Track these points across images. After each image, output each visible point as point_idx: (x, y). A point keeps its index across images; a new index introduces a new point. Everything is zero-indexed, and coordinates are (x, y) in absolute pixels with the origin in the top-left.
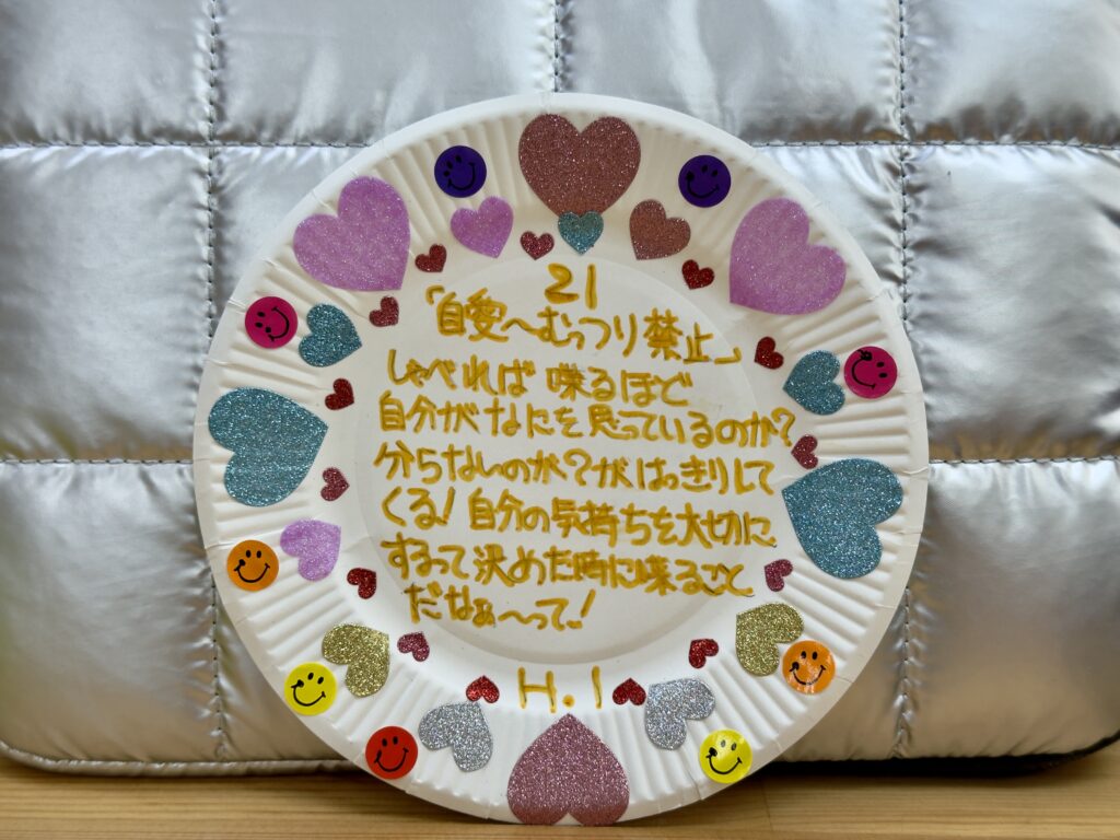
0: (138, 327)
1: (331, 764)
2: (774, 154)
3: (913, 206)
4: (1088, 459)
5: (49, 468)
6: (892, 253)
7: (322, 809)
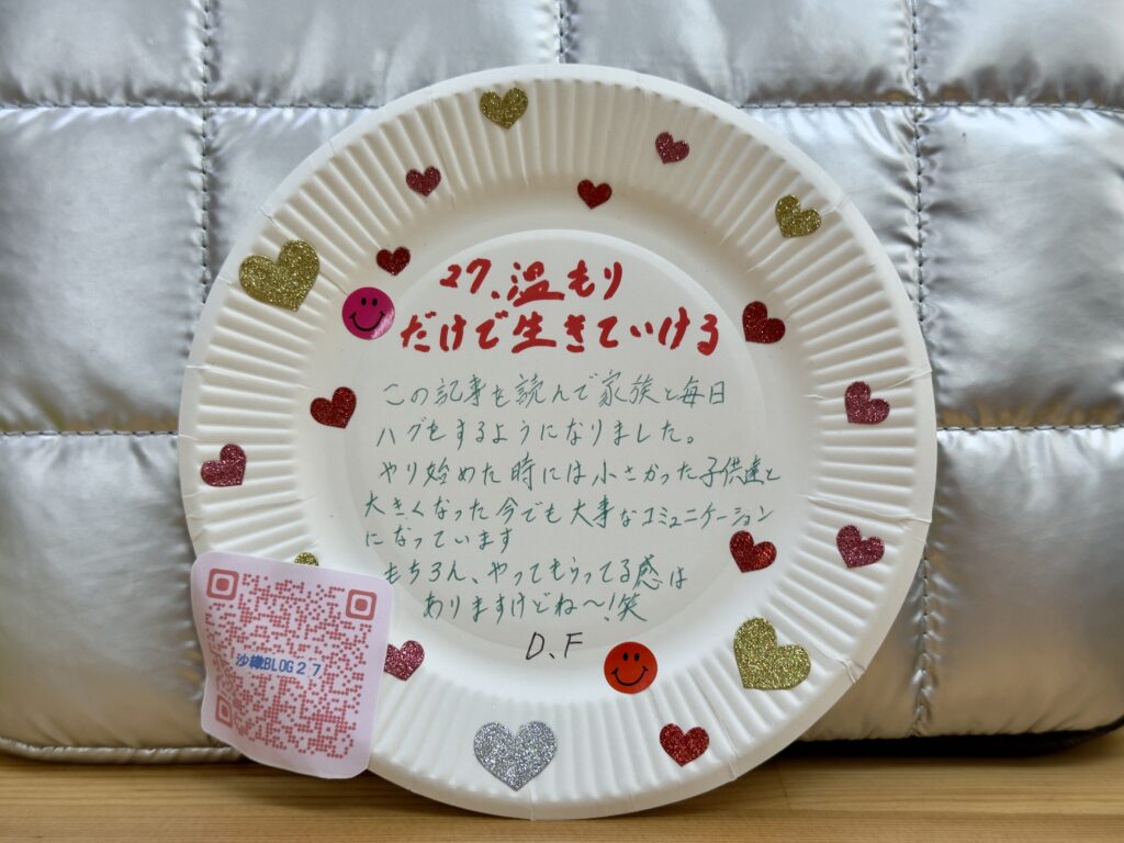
0: (129, 293)
2: (785, 115)
3: (927, 169)
4: (1107, 426)
6: (906, 215)
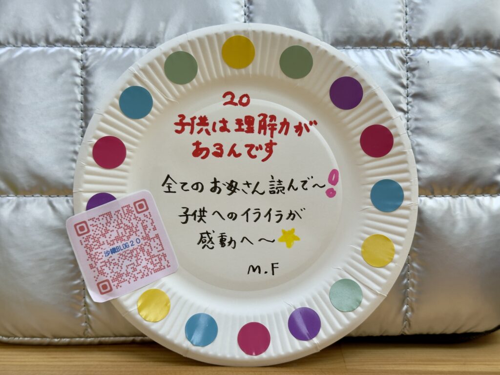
0: (47, 132)
1: (139, 339)
2: (347, 53)
3: (411, 78)
4: (492, 195)
5: (4, 199)
7: (134, 360)
